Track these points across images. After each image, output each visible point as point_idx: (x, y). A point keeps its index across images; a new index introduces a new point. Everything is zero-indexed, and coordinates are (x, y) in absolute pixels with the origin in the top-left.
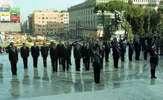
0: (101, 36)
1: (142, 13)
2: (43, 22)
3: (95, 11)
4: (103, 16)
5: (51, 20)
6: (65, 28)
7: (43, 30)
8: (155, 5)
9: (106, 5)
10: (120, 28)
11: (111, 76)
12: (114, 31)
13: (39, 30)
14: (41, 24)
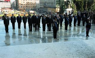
0: (58, 11)
2: (24, 2)
6: (37, 6)
7: (24, 7)
10: (69, 7)
11: (63, 34)
12: (66, 9)
13: (22, 7)
14: (23, 3)
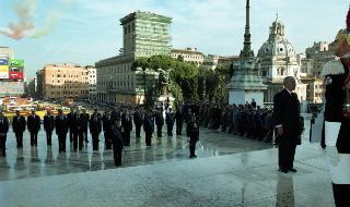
0: (141, 103)
1: (195, 73)
2: (59, 81)
3: (134, 68)
4: (144, 76)
5: (71, 79)
6: (91, 90)
7: (58, 93)
8: (212, 64)
9: (149, 60)
10: (165, 93)
12: (158, 96)
13: (53, 93)
14: (55, 84)
